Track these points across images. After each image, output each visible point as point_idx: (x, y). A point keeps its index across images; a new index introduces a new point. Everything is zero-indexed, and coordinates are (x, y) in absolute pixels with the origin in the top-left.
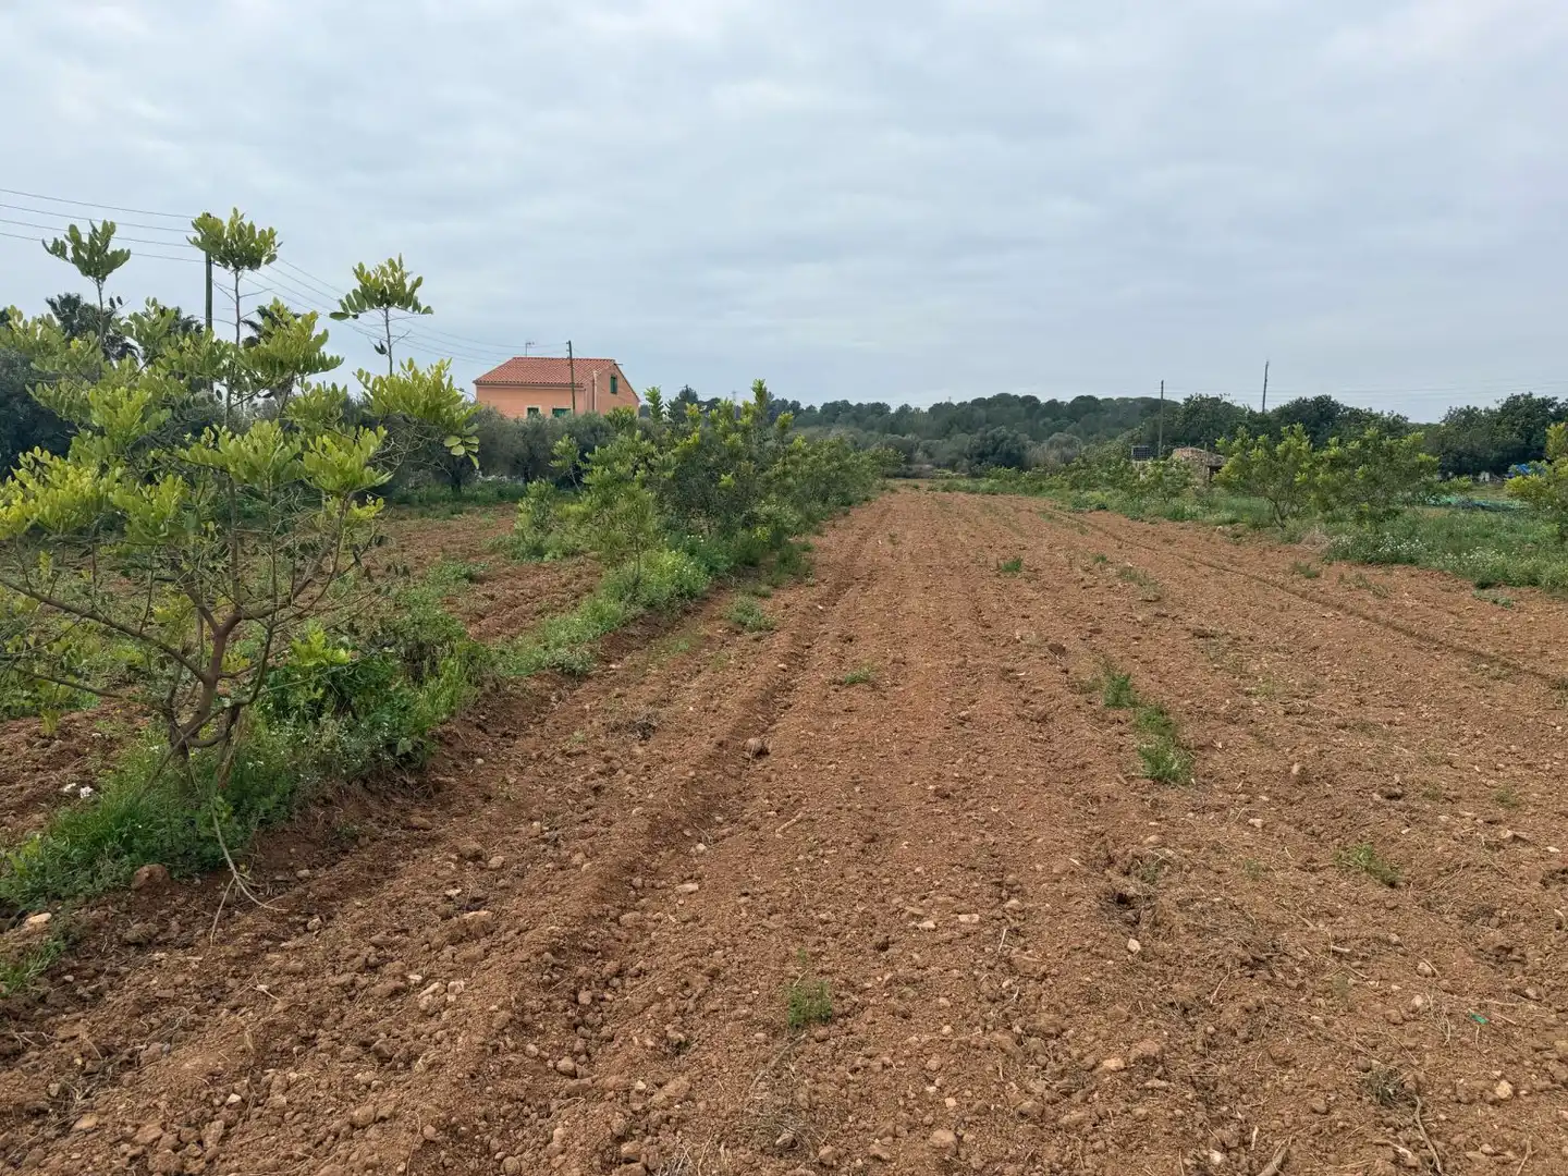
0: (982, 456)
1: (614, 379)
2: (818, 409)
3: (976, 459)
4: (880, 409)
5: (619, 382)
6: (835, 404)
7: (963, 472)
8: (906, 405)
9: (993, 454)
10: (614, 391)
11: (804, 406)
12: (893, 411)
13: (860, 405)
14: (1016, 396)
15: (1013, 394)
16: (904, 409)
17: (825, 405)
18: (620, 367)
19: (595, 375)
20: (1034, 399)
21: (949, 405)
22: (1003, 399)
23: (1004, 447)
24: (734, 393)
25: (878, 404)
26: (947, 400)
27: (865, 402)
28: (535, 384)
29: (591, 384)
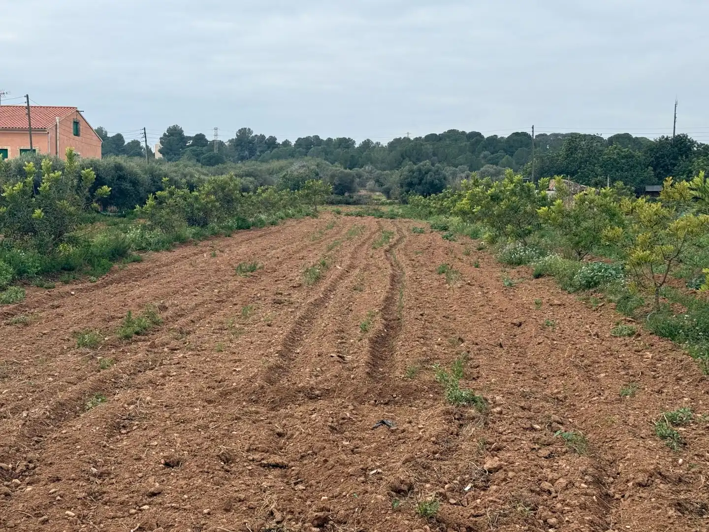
0: (411, 185)
1: (76, 123)
2: (293, 143)
3: (405, 188)
4: (346, 143)
5: (82, 127)
6: (307, 139)
7: (396, 199)
8: (368, 140)
9: (419, 184)
10: (77, 133)
11: (280, 141)
12: (357, 146)
13: (330, 140)
14: (464, 132)
15: (460, 130)
16: (367, 144)
17: (299, 139)
18: (82, 113)
19: (58, 121)
20: (479, 134)
21: (407, 139)
22: (453, 135)
23: (428, 177)
24: (216, 129)
25: (345, 139)
26: (406, 136)
27: (334, 137)
28: (13, 129)
29: (54, 129)
